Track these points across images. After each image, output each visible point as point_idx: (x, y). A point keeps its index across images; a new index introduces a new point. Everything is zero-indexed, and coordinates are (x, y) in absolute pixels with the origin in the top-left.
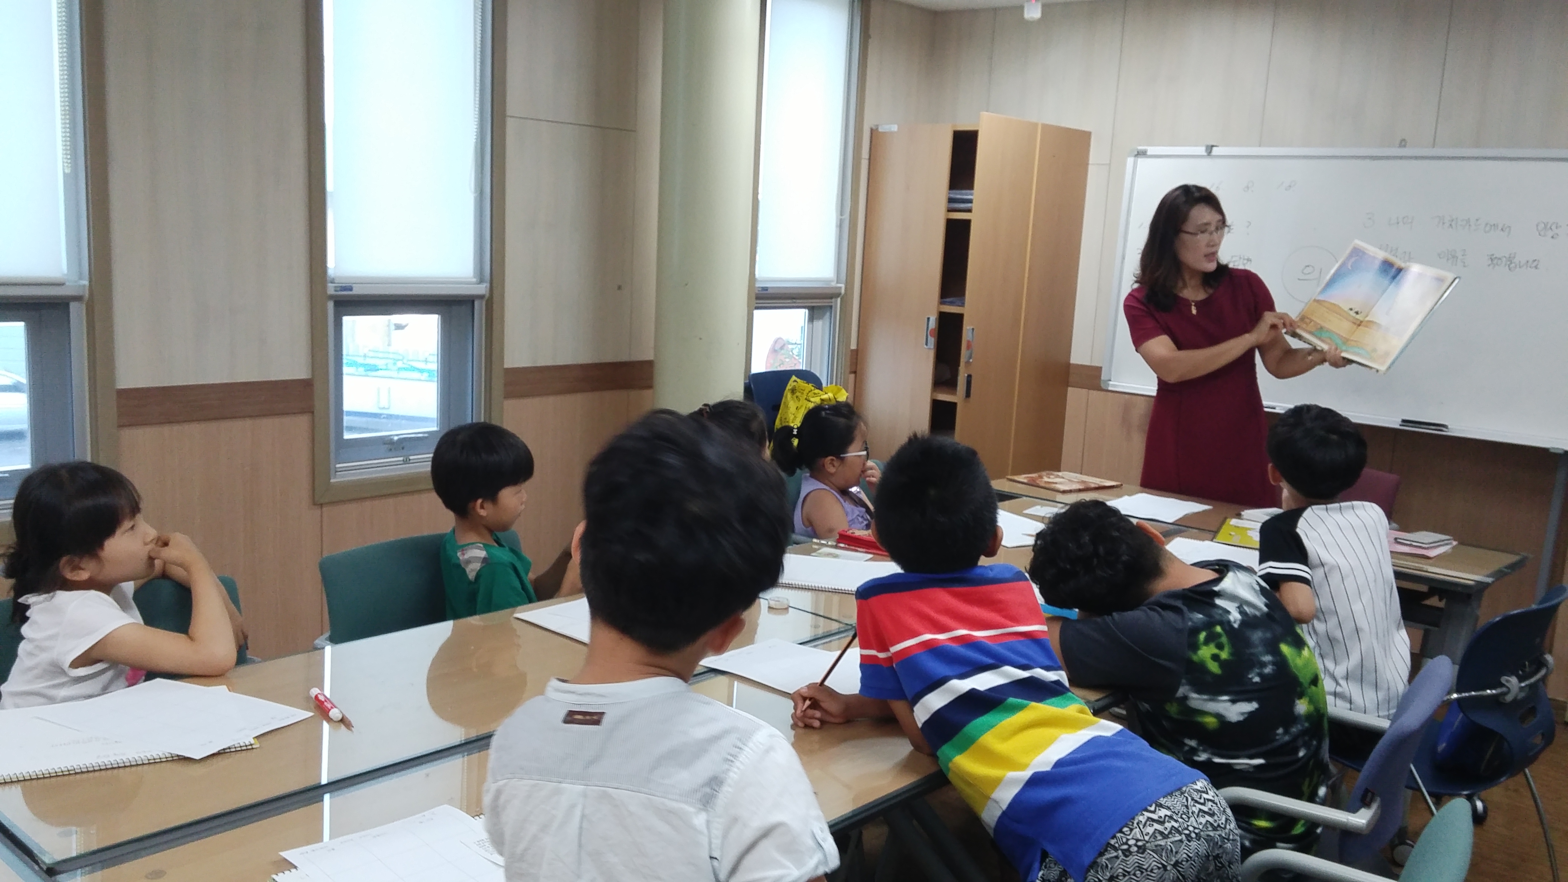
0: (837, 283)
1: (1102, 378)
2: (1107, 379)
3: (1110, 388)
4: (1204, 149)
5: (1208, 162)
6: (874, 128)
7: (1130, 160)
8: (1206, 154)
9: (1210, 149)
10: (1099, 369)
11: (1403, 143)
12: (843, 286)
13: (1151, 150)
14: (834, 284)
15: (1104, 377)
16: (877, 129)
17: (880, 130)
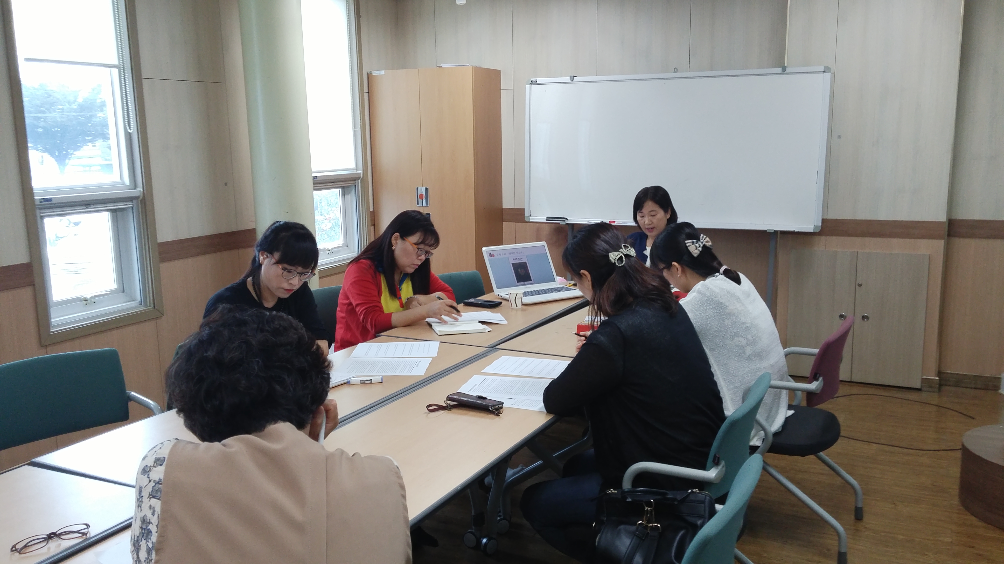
0: (357, 171)
2: (528, 215)
3: (531, 221)
5: (572, 86)
6: (369, 73)
7: (528, 87)
9: (572, 78)
10: (523, 210)
12: (361, 172)
13: (539, 80)
14: (355, 172)
15: (526, 214)
16: (372, 73)
17: (373, 74)
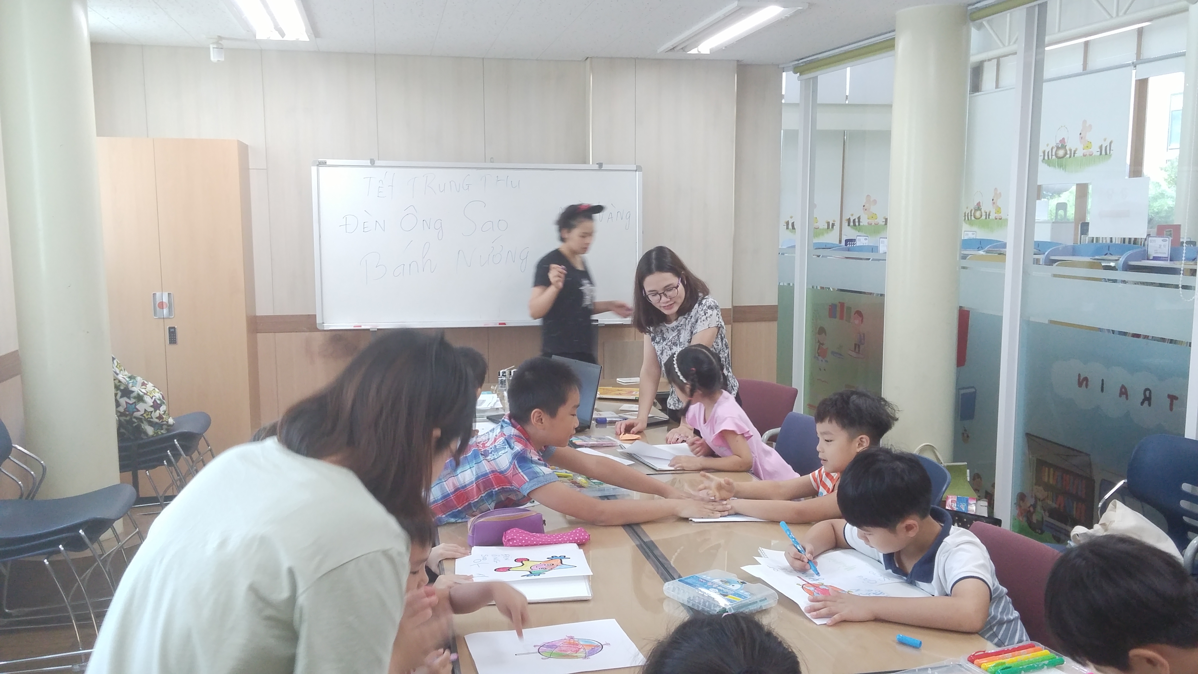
1: (317, 322)
2: (321, 322)
3: (325, 329)
4: (369, 161)
5: (372, 169)
7: (314, 169)
8: (370, 165)
9: (372, 162)
10: (315, 316)
11: (492, 160)
13: (329, 162)
15: (319, 320)
